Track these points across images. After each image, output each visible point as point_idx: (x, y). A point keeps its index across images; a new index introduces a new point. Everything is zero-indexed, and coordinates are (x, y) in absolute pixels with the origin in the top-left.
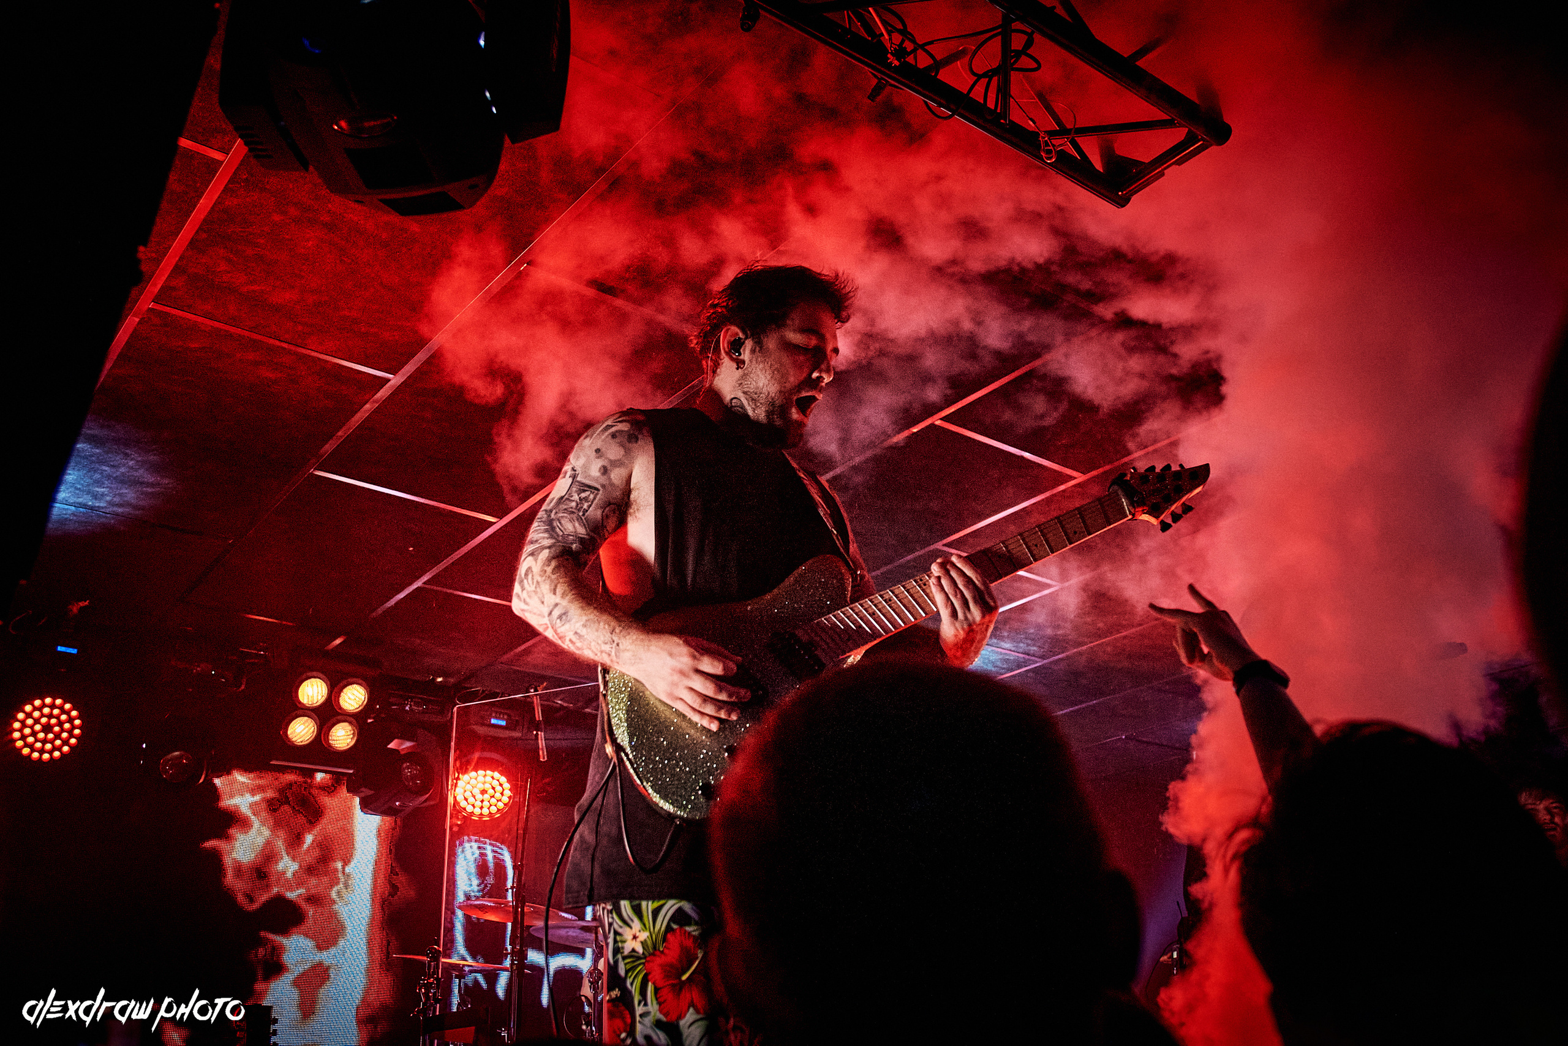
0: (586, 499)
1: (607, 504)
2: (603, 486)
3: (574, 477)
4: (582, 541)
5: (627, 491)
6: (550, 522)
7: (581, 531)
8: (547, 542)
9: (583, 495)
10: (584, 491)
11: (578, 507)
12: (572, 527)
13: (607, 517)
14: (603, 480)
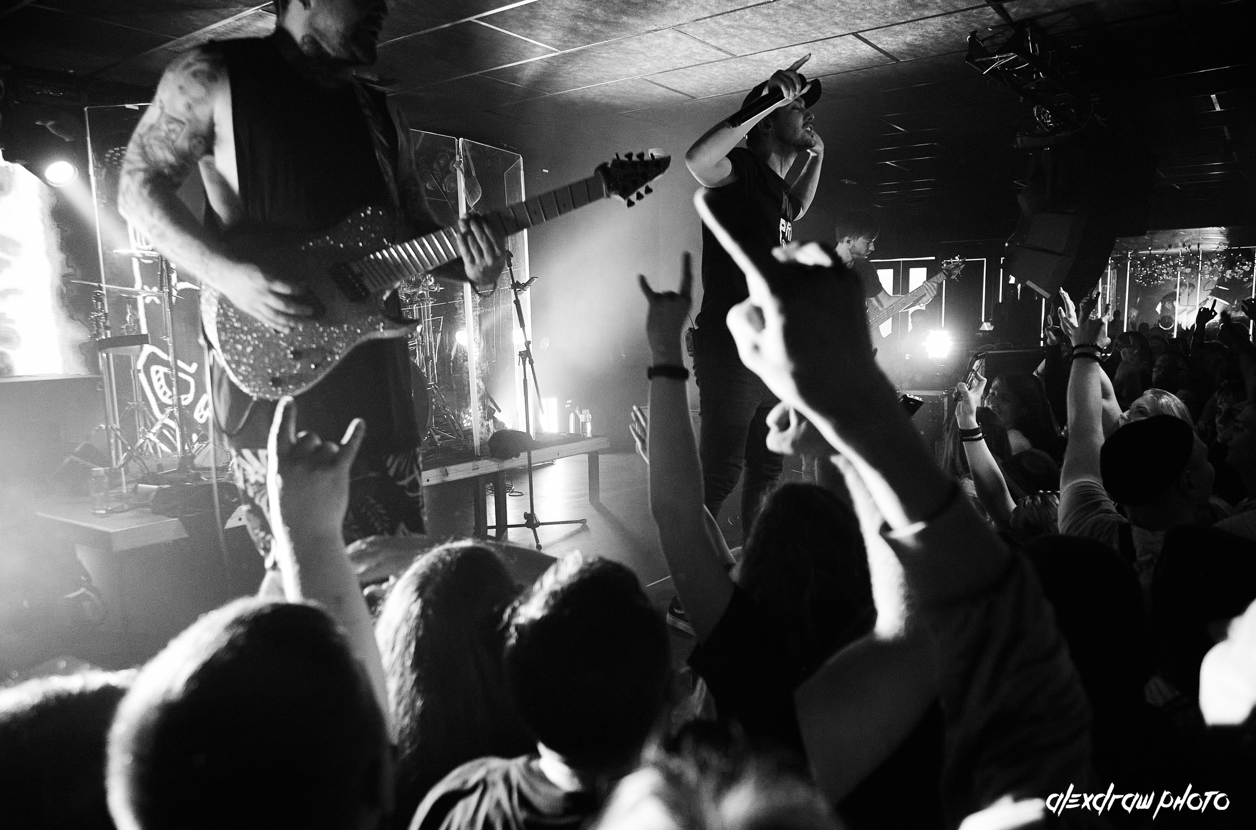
0: (174, 131)
1: (194, 136)
2: (189, 121)
3: (162, 108)
4: (171, 166)
5: (212, 125)
6: (143, 147)
7: (171, 158)
8: (142, 165)
9: (172, 126)
10: (171, 123)
11: (167, 137)
12: (164, 156)
13: (194, 147)
14: (189, 115)
